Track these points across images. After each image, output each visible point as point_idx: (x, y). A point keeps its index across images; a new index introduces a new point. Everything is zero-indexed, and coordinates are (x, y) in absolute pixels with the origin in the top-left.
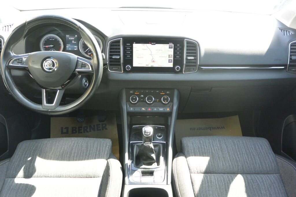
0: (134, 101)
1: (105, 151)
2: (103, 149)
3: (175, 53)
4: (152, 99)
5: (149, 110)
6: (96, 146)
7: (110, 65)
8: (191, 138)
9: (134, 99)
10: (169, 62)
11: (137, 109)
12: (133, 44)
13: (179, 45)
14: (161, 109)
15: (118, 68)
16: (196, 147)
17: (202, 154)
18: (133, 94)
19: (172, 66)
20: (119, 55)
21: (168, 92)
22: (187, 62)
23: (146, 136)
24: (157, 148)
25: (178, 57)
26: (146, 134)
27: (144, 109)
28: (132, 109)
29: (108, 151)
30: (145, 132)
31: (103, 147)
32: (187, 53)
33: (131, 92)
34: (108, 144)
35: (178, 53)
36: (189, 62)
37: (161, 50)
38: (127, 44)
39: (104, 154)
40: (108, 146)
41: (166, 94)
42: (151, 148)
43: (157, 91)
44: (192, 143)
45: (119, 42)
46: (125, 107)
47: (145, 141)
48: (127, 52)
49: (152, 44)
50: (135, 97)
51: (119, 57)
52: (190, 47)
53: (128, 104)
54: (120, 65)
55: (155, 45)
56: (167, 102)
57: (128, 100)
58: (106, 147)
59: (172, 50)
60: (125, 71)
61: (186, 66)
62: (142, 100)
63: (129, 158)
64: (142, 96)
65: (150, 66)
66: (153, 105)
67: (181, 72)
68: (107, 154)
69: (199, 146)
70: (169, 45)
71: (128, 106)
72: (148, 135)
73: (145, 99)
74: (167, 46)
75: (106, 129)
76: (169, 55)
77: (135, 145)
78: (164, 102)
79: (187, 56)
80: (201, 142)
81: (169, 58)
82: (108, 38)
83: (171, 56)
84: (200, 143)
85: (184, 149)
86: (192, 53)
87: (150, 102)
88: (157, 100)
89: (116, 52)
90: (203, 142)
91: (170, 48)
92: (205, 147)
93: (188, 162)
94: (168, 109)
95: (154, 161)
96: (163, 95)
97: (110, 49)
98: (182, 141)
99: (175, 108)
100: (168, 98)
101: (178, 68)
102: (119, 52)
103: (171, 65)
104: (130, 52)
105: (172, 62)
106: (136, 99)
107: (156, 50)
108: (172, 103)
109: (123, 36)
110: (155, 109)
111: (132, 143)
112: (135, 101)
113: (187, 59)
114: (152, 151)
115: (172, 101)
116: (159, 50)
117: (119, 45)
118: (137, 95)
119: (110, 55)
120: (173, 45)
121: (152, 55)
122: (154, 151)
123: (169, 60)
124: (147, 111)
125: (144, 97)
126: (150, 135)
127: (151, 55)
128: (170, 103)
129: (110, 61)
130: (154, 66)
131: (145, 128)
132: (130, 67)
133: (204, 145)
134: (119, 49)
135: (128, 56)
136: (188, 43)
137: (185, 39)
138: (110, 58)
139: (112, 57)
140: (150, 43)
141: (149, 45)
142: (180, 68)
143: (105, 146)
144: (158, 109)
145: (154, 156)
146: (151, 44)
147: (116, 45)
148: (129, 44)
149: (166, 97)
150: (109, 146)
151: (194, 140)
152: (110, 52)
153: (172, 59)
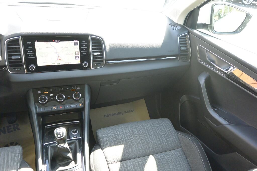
0: (43, 101)
1: (14, 161)
2: (11, 158)
3: (81, 49)
4: (63, 97)
5: (61, 108)
6: (3, 157)
7: (10, 66)
8: (105, 129)
9: (43, 99)
10: (76, 59)
11: (48, 109)
12: (35, 43)
13: (84, 42)
14: (73, 106)
15: (20, 69)
16: (111, 137)
17: (117, 143)
18: (42, 94)
19: (80, 63)
20: (20, 55)
21: (78, 88)
22: (94, 58)
23: (59, 138)
24: (73, 146)
25: (85, 53)
26: (58, 136)
27: (55, 108)
28: (42, 110)
29: (18, 160)
30: (57, 134)
31: (11, 156)
32: (93, 49)
33: (39, 92)
34: (18, 153)
35: (85, 49)
36: (96, 58)
37: (67, 47)
38: (28, 43)
39: (13, 165)
40: (17, 155)
41: (77, 91)
42: (66, 148)
43: (68, 88)
44: (107, 134)
45: (17, 40)
46: (33, 109)
47: (59, 143)
48: (29, 51)
49: (56, 42)
50: (44, 98)
51: (19, 57)
52: (95, 43)
53: (37, 105)
54: (22, 65)
55: (59, 42)
56: (78, 98)
57: (36, 102)
58: (15, 156)
59: (78, 46)
60: (29, 71)
61: (94, 61)
62: (52, 99)
63: (43, 163)
64: (52, 95)
65: (56, 64)
66: (64, 102)
67: (89, 67)
68: (17, 164)
69: (114, 135)
70: (74, 42)
71: (37, 107)
72: (61, 137)
73: (56, 98)
74: (72, 43)
75: (19, 129)
76: (75, 52)
77: (49, 147)
78: (76, 98)
79: (93, 52)
80: (115, 131)
81: (75, 55)
82: (4, 37)
83: (77, 53)
84: (114, 133)
85: (100, 141)
86: (97, 49)
87: (61, 100)
88: (68, 97)
89: (16, 52)
90: (117, 132)
91: (75, 45)
92: (119, 136)
93: (105, 154)
94: (80, 105)
95: (71, 160)
96: (73, 92)
97: (8, 48)
98: (97, 133)
99: (87, 103)
100: (79, 94)
101: (85, 65)
102: (20, 51)
103: (78, 62)
104: (32, 51)
105: (79, 59)
106: (45, 99)
107: (61, 48)
108: (84, 98)
109: (21, 34)
110: (67, 107)
111: (45, 145)
112: (45, 101)
113: (93, 55)
114: (67, 151)
115: (83, 96)
116: (65, 48)
117: (19, 44)
118: (46, 94)
119: (9, 56)
120: (78, 42)
121: (58, 53)
122: (70, 151)
123: (75, 56)
124: (59, 110)
125: (54, 96)
126: (63, 137)
127: (56, 53)
128: (81, 99)
129: (9, 62)
130: (60, 64)
131: (57, 130)
132: (34, 67)
133: (118, 134)
134: (19, 48)
135: (31, 55)
136: (93, 39)
137: (90, 36)
138: (9, 59)
139: (11, 58)
140: (54, 40)
141: (53, 43)
142: (87, 64)
143: (13, 155)
144: (70, 106)
145: (70, 155)
146: (54, 42)
147: (15, 45)
148: (30, 43)
149: (77, 93)
150: (19, 154)
151: (108, 131)
152: (8, 52)
153: (79, 55)
